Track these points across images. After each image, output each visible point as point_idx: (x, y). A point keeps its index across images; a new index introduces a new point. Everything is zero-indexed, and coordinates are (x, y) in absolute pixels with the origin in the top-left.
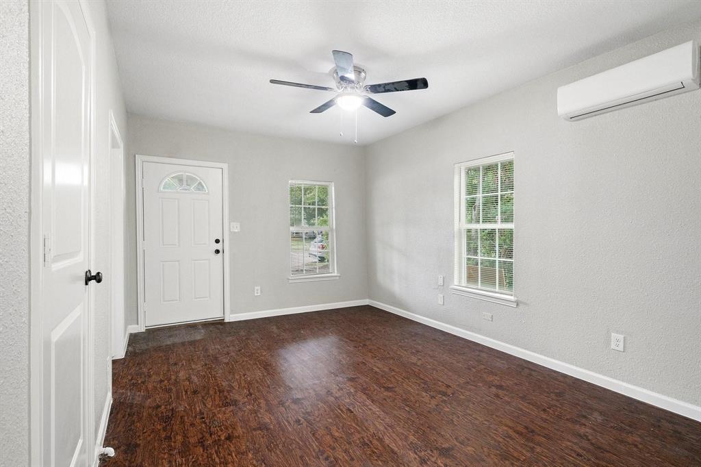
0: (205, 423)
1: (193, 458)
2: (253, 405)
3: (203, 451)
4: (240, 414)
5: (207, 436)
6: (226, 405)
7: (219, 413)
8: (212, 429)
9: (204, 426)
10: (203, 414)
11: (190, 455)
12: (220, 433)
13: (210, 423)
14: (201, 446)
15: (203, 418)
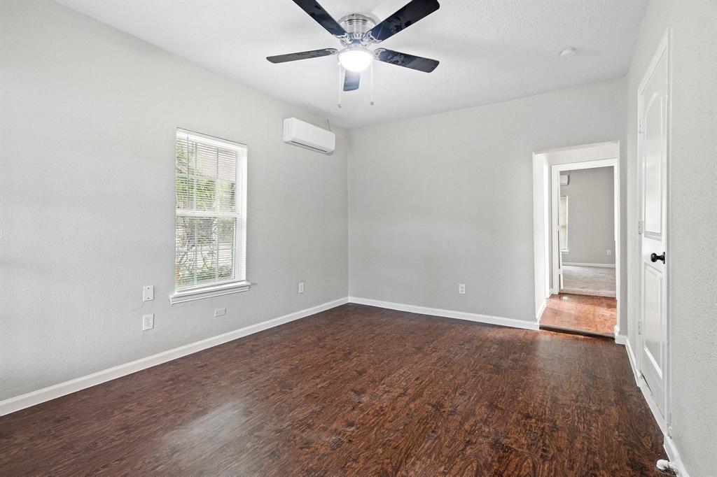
0: (544, 444)
1: (567, 421)
2: (481, 428)
3: (556, 421)
4: (501, 429)
5: (547, 430)
6: (507, 449)
7: (523, 445)
8: (540, 433)
9: (547, 442)
10: (542, 456)
11: (570, 424)
12: (534, 425)
13: (539, 440)
14: (557, 425)
15: (544, 451)
